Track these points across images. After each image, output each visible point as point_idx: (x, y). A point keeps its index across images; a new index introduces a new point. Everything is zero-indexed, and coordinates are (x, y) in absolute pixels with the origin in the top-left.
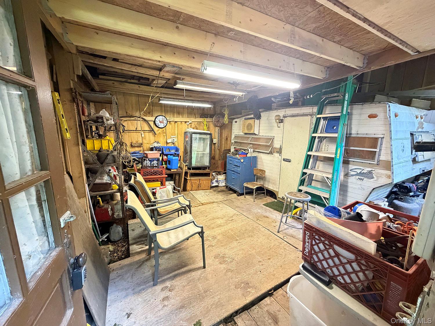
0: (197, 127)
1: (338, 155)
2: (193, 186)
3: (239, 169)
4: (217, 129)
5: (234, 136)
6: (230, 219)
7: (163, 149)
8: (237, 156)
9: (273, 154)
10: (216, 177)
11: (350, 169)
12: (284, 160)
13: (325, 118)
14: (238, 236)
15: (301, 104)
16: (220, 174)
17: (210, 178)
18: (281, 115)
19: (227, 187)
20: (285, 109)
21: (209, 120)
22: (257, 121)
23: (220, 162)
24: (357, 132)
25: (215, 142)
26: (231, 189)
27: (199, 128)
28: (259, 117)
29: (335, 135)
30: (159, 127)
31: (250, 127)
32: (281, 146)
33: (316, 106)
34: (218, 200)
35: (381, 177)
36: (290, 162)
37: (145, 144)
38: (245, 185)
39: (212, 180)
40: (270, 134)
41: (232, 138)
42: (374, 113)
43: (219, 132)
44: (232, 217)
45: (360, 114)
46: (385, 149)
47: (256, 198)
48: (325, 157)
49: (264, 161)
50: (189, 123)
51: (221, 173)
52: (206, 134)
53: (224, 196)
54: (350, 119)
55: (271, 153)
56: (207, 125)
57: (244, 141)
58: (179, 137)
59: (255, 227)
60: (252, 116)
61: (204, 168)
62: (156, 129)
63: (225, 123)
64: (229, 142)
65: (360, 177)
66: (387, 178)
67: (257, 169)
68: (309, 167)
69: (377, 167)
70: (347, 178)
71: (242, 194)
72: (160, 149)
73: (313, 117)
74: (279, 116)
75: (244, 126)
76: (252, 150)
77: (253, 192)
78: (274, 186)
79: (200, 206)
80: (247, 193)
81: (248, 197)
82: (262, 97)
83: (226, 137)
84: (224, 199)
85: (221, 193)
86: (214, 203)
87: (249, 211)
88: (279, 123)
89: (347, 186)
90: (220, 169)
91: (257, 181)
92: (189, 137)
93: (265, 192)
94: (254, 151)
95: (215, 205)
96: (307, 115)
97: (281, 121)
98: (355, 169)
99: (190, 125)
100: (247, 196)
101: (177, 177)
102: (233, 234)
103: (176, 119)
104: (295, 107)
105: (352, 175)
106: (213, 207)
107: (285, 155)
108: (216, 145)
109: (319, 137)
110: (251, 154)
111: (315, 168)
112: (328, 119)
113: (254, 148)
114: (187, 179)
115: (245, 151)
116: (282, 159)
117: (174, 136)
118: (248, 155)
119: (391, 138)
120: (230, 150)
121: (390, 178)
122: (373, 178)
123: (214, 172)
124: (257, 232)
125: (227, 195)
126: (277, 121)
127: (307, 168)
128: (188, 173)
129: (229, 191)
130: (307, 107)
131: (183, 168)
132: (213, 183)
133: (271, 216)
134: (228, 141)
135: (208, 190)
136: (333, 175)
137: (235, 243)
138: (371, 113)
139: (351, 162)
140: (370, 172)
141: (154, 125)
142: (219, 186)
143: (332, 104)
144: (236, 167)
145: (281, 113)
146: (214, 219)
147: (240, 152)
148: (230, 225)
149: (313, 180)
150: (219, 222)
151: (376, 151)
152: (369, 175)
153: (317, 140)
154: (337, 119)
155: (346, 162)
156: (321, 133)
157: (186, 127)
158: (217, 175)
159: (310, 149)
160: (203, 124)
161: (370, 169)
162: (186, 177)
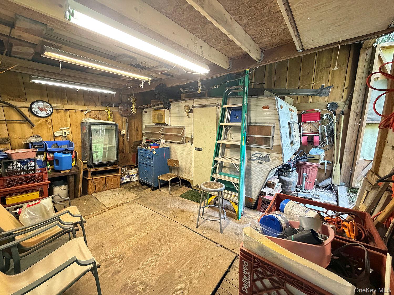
0: (99, 116)
1: (243, 142)
2: (97, 186)
3: (151, 162)
4: (125, 119)
5: (145, 127)
6: (144, 223)
7: (46, 144)
8: (149, 148)
9: (185, 144)
10: (127, 172)
11: (252, 154)
12: (196, 149)
13: (229, 109)
14: (153, 246)
15: (208, 96)
16: (131, 168)
17: (118, 174)
18: (190, 106)
19: (140, 182)
20: (193, 99)
21: (113, 109)
22: (167, 111)
23: (130, 155)
24: (255, 121)
25: (123, 134)
26: (144, 184)
27: (101, 118)
28: (169, 107)
29: (240, 124)
30: (39, 115)
31: (160, 117)
32: (192, 135)
33: (220, 97)
34: (129, 200)
35: (275, 159)
36: (201, 150)
37: (15, 140)
38: (159, 178)
39: (121, 176)
40: (181, 125)
41: (143, 129)
42: (267, 105)
43: (127, 123)
44: (146, 219)
45: (256, 106)
46: (276, 135)
47: (171, 190)
48: (231, 145)
49: (177, 151)
50: (87, 111)
51: (133, 167)
52: (110, 125)
53: (136, 193)
54: (249, 110)
55: (183, 143)
56: (111, 115)
57: (155, 132)
58: (74, 128)
59: (172, 227)
60: (162, 106)
61: (111, 164)
62: (33, 119)
63: (133, 113)
64: (140, 133)
65: (260, 161)
66: (279, 160)
67: (171, 160)
68: (219, 156)
69: (272, 151)
70: (250, 163)
71: (157, 188)
72: (41, 145)
73: (219, 108)
74: (188, 106)
75: (155, 117)
76: (164, 141)
77: (168, 184)
78: (188, 175)
79: (105, 213)
80: (162, 186)
81: (163, 190)
82: (170, 86)
83: (136, 127)
84: (136, 197)
85: (134, 190)
86: (125, 204)
87: (165, 207)
88: (189, 113)
89: (251, 170)
90: (131, 163)
91: (171, 173)
92: (87, 128)
93: (181, 182)
94: (166, 142)
95: (125, 206)
96: (213, 106)
97: (191, 111)
98: (256, 154)
99: (89, 114)
100: (163, 188)
101: (72, 180)
102: (146, 244)
103: (67, 107)
104: (202, 98)
105: (254, 160)
106: (123, 210)
107: (196, 145)
108: (125, 136)
109: (226, 126)
110: (163, 144)
111: (224, 155)
112: (232, 110)
113: (165, 139)
114: (87, 180)
115: (157, 142)
116: (194, 149)
117: (65, 128)
118: (161, 146)
119: (280, 126)
120: (141, 142)
121: (281, 160)
122: (270, 161)
123: (123, 167)
124: (175, 234)
125: (140, 192)
126: (187, 111)
127: (218, 156)
128: (88, 172)
129: (143, 186)
130: (213, 98)
131: (81, 166)
132: (123, 180)
133: (188, 208)
134: (138, 132)
135: (117, 189)
136: (241, 162)
137: (149, 258)
138: (264, 105)
139: (252, 148)
140: (267, 156)
141: (30, 113)
142: (131, 181)
143: (234, 96)
144: (148, 159)
145: (190, 103)
146: (123, 227)
147: (151, 143)
148: (143, 231)
149: (223, 167)
150: (129, 230)
151: (270, 138)
152: (266, 159)
153: (224, 129)
154: (240, 109)
155: (249, 149)
156: (227, 122)
157: (84, 116)
158: (128, 169)
159: (219, 138)
160: (107, 114)
161: (267, 154)
162: (86, 178)
